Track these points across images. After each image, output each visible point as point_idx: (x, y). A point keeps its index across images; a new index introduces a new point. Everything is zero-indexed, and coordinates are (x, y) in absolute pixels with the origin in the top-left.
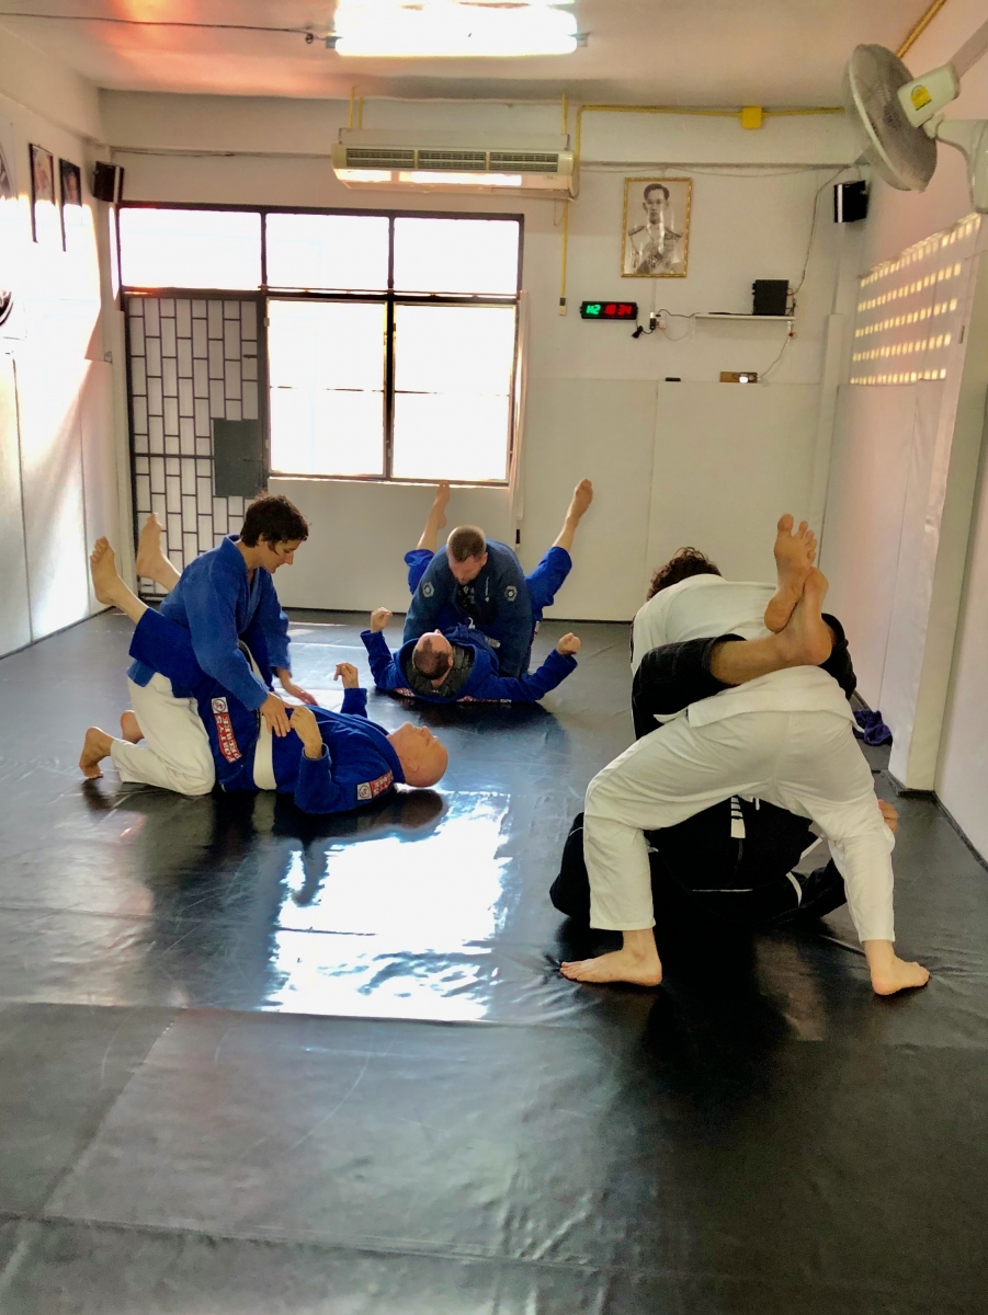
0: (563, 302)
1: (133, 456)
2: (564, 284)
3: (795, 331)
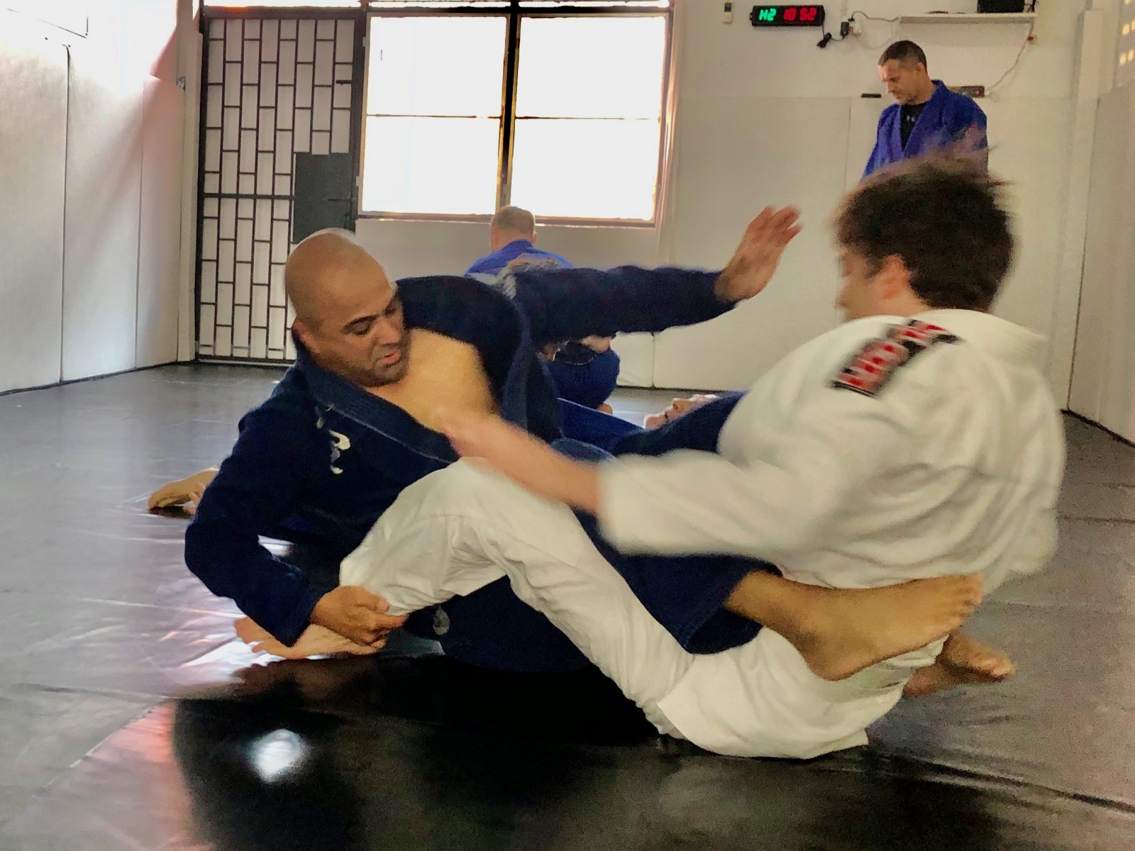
0: (728, 8)
1: (201, 196)
3: (1033, 34)
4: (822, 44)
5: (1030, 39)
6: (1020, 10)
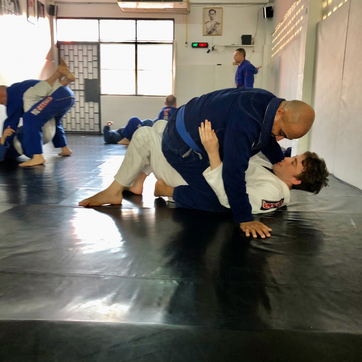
0: (186, 43)
2: (187, 38)
3: (254, 50)
4: (208, 52)
5: (253, 51)
6: (251, 45)
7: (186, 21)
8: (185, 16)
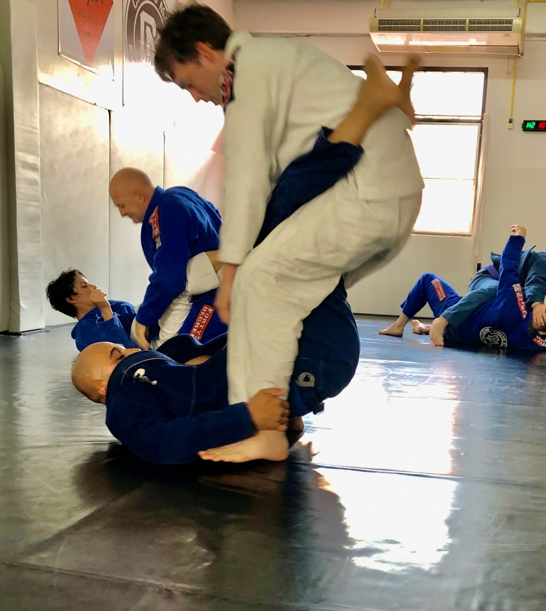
0: (511, 121)
2: (512, 110)
7: (514, 74)
8: (512, 62)
